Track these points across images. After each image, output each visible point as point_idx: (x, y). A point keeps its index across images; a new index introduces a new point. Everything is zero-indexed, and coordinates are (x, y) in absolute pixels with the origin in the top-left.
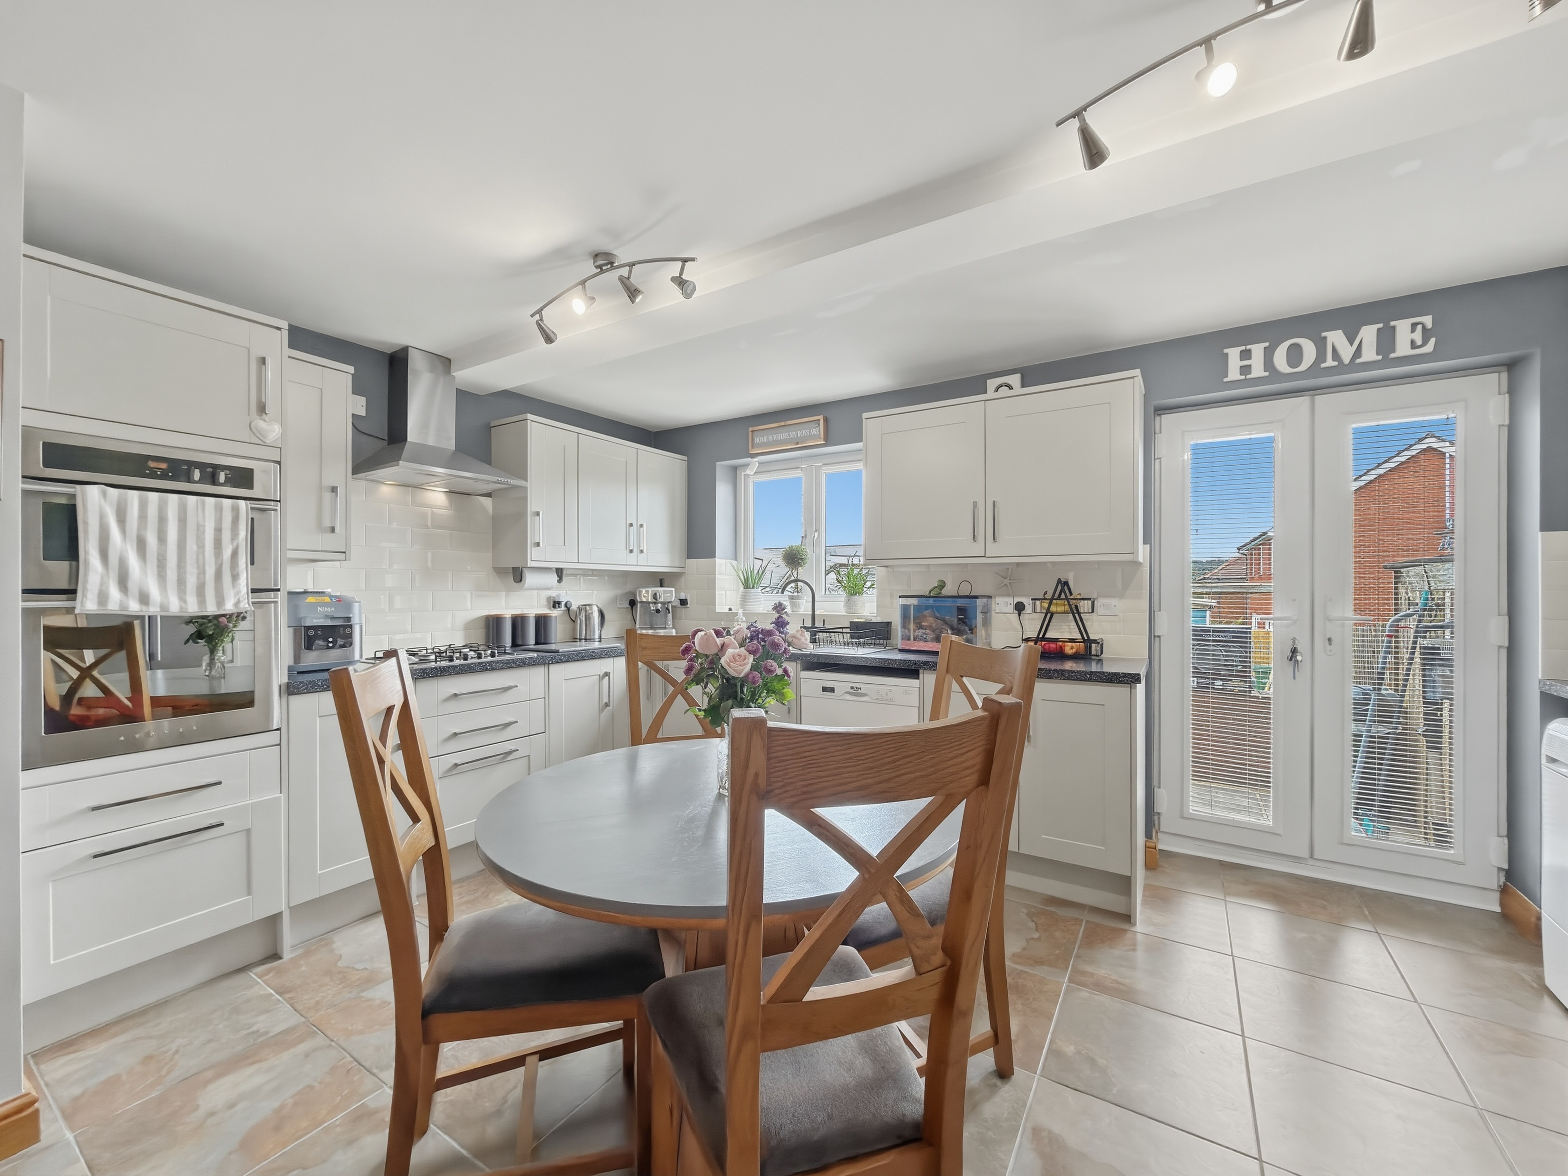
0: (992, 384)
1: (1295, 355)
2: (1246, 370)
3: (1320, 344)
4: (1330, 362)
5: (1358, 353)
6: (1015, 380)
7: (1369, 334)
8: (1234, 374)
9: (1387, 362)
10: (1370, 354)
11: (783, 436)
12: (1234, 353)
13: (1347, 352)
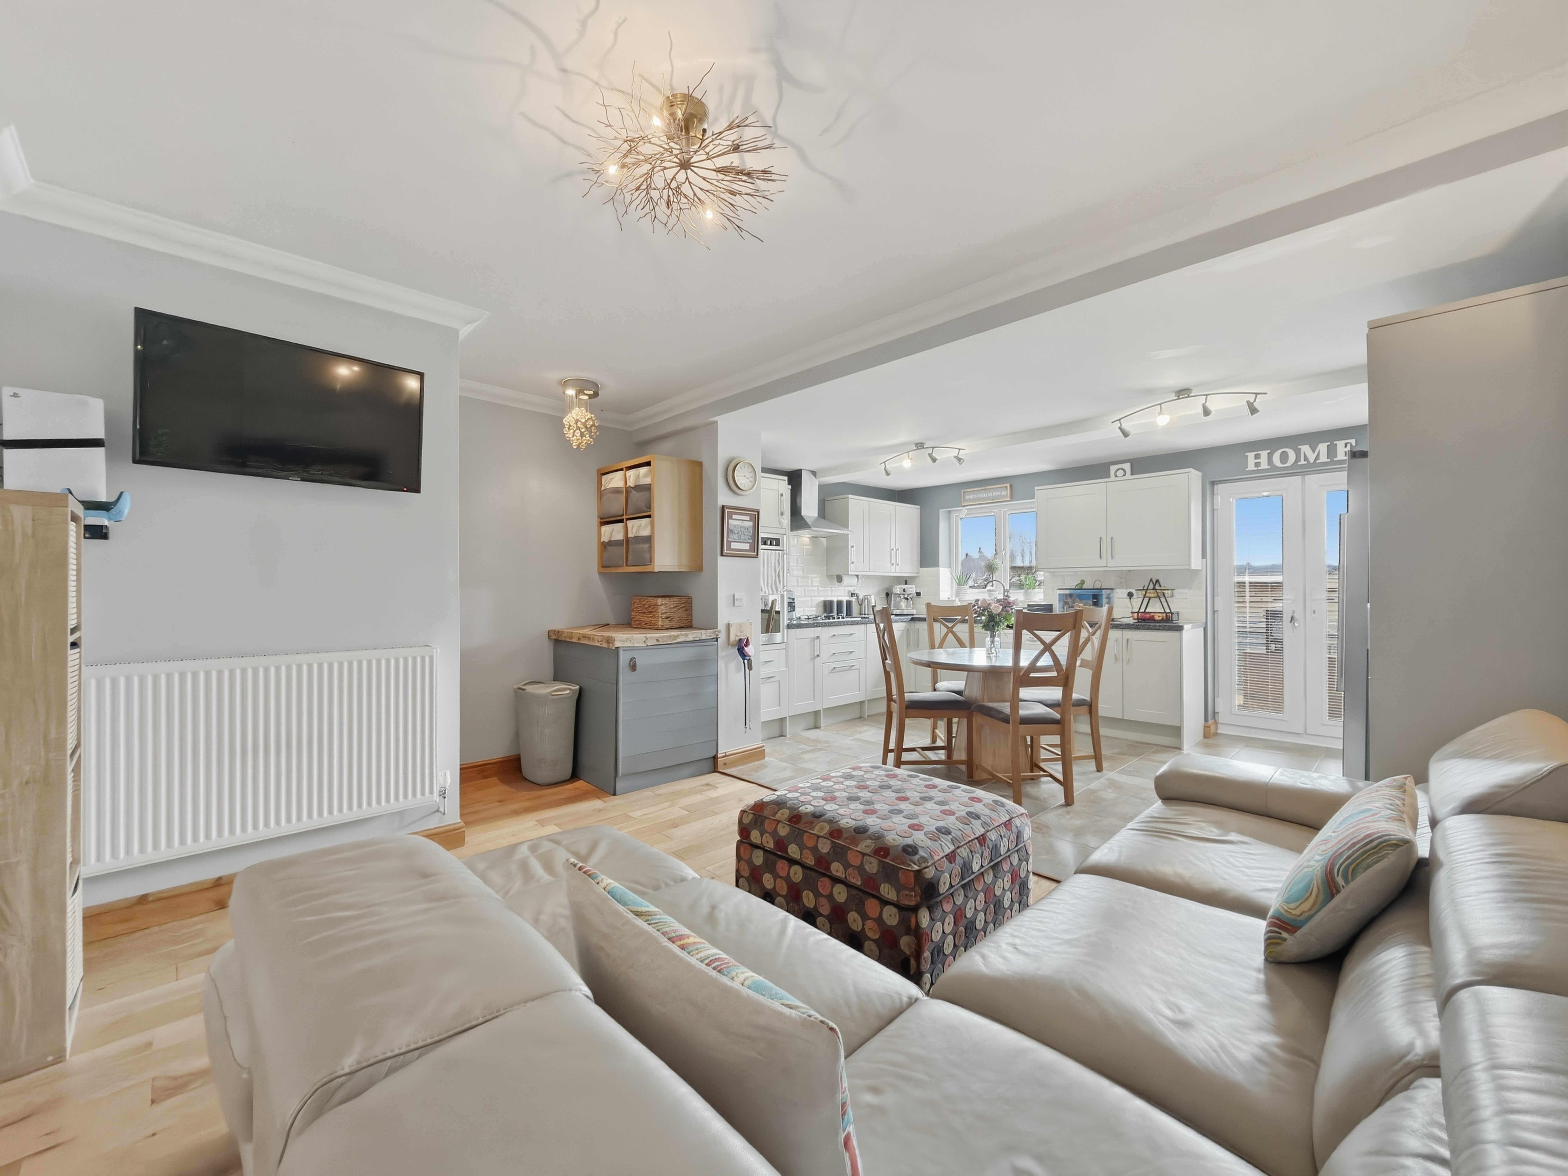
0: (1113, 468)
1: (1284, 457)
2: (1257, 464)
3: (1298, 452)
4: (1302, 462)
5: (1317, 458)
6: (1127, 466)
7: (1323, 448)
8: (1251, 467)
9: (1333, 462)
10: (1323, 458)
11: (984, 495)
12: (1251, 455)
13: (1312, 457)
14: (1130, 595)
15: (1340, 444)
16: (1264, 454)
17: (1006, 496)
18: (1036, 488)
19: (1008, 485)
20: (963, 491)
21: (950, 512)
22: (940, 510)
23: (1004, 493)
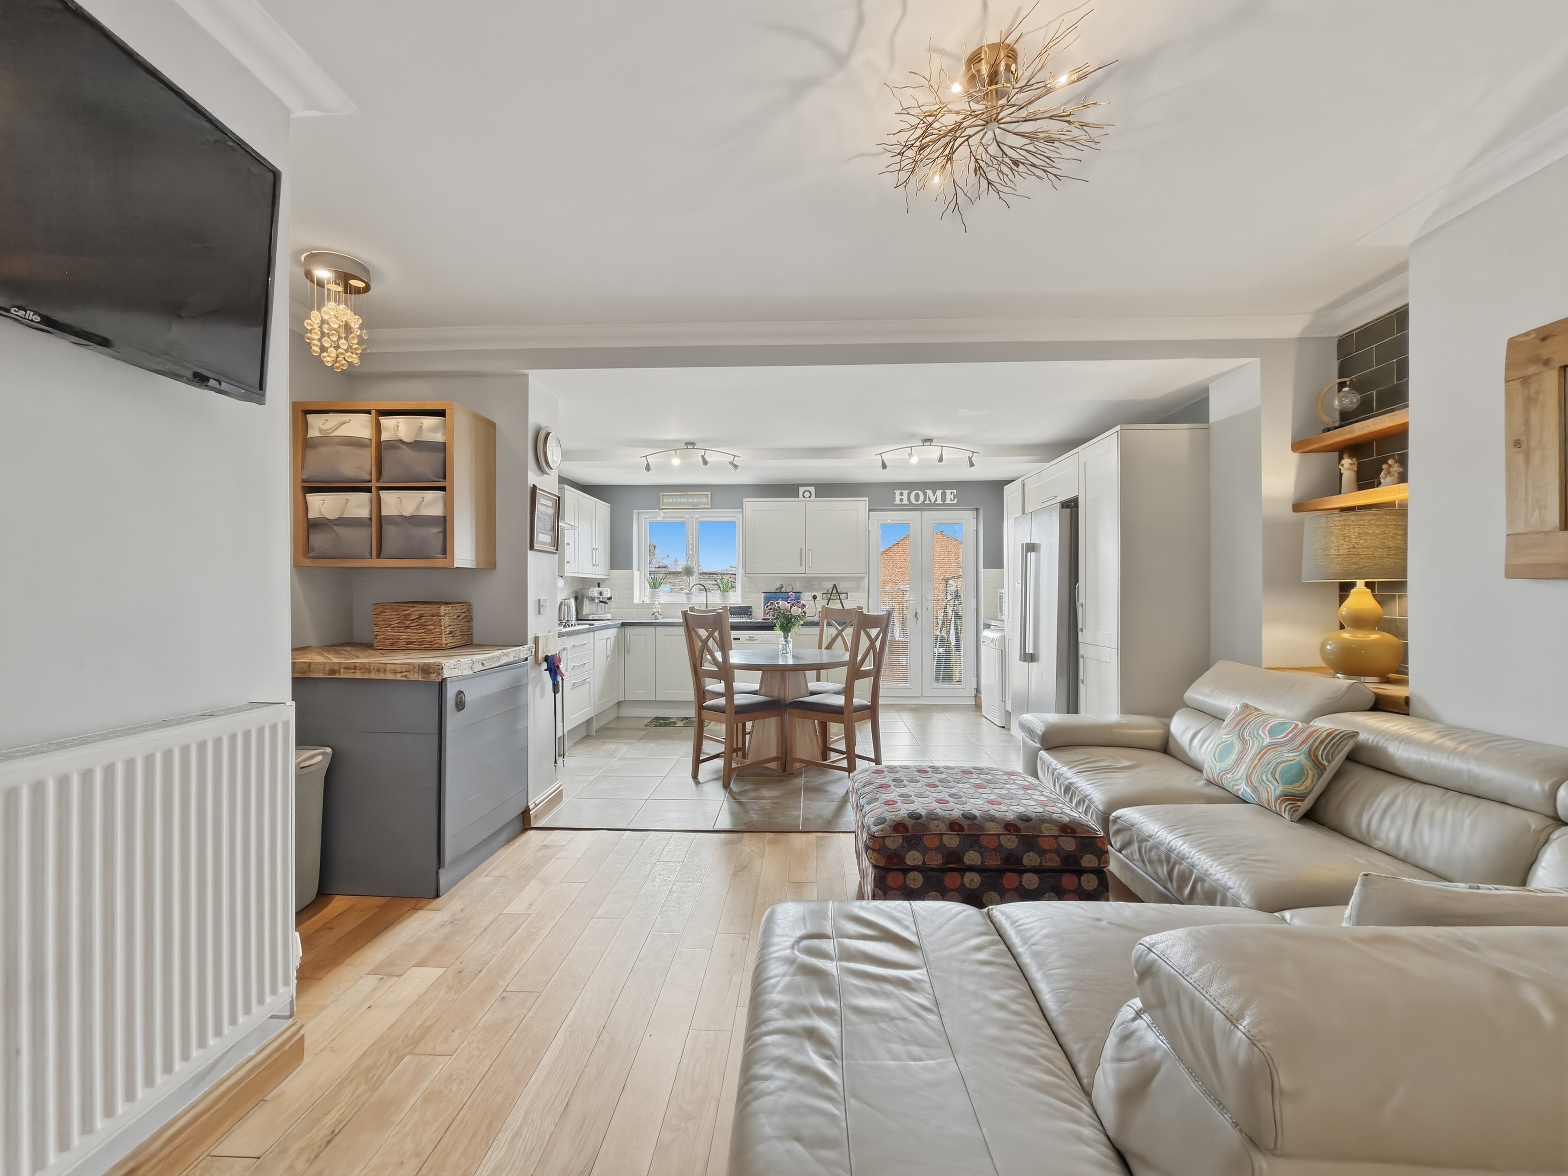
0: (802, 490)
1: (917, 497)
2: (901, 500)
3: (925, 494)
4: (927, 502)
5: (936, 500)
6: (812, 489)
7: (939, 493)
8: (897, 502)
9: (944, 505)
10: (939, 501)
11: (684, 500)
12: (898, 492)
13: (933, 499)
14: (815, 597)
15: (948, 492)
16: (905, 492)
17: (707, 504)
18: (745, 499)
19: (709, 493)
20: (661, 494)
21: (639, 513)
22: (634, 511)
23: (705, 500)
